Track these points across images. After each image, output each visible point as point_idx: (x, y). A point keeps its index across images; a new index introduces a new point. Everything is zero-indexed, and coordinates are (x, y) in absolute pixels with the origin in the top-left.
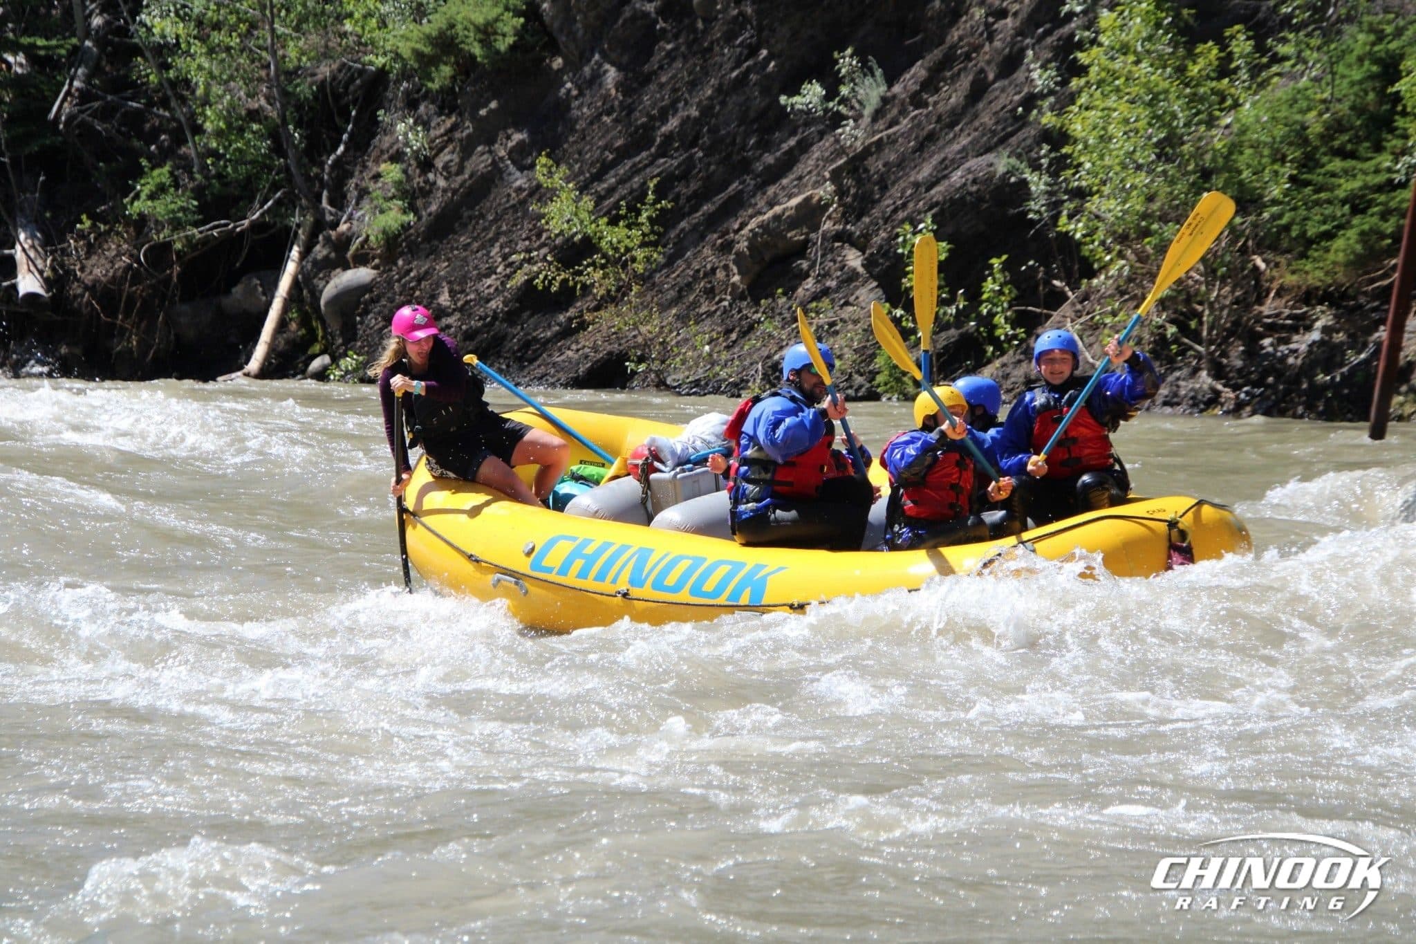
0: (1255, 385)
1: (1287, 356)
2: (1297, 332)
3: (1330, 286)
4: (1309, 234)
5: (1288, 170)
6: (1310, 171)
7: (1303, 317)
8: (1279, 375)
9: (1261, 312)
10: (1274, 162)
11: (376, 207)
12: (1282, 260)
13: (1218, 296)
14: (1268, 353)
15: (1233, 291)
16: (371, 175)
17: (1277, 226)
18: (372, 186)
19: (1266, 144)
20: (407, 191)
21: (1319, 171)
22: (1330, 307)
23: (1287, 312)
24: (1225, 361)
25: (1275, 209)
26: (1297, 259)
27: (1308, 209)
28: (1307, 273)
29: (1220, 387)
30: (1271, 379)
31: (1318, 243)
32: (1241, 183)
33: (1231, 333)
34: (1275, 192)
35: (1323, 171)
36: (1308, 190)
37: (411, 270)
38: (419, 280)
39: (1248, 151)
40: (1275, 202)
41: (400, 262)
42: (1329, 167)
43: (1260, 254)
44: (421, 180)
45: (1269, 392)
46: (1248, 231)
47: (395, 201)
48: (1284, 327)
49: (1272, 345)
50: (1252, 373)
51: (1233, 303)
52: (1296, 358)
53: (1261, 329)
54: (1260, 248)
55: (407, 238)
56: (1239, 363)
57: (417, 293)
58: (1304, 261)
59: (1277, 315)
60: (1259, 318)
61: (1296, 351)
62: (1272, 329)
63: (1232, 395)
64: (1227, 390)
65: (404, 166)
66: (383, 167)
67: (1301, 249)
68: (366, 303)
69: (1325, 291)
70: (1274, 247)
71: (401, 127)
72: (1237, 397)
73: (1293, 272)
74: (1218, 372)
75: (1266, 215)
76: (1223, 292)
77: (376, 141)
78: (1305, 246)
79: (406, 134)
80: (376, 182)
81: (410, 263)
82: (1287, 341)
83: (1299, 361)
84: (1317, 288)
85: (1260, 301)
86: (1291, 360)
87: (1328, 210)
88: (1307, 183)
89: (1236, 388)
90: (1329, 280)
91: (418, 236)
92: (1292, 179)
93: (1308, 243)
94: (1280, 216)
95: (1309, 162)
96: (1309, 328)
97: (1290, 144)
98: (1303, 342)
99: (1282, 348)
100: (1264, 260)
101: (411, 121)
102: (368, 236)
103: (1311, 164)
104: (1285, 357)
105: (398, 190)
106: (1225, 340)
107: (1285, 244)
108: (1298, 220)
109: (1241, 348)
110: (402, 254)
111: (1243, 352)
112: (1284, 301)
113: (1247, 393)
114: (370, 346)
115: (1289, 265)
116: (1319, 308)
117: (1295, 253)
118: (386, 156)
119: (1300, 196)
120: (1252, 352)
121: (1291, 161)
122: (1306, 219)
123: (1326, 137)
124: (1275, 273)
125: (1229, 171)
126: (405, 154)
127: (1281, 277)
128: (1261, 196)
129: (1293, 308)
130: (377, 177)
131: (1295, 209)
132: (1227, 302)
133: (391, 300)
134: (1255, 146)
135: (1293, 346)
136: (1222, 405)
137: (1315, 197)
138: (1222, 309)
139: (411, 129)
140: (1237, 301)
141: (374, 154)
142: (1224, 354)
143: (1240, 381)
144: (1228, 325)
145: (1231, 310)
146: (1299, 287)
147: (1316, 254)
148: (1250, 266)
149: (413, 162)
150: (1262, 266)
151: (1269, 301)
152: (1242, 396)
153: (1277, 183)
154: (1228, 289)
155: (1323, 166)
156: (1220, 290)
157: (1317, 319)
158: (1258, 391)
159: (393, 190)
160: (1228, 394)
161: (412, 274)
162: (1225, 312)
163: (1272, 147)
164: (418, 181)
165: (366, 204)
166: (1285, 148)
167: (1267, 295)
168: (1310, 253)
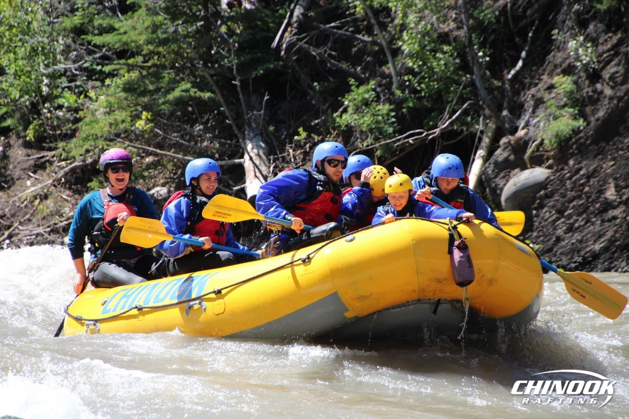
11: (550, 115)
16: (546, 86)
18: (546, 96)
20: (578, 100)
37: (580, 169)
38: (589, 177)
41: (571, 162)
44: (590, 89)
47: (566, 109)
55: (577, 141)
57: (587, 189)
65: (575, 78)
66: (556, 79)
68: (542, 198)
71: (572, 44)
77: (550, 57)
79: (577, 50)
80: (550, 93)
81: (580, 163)
91: (587, 139)
101: (582, 38)
102: (543, 140)
105: (569, 99)
110: (572, 155)
114: (545, 236)
118: (559, 70)
126: (576, 67)
130: (551, 87)
133: (563, 196)
139: (581, 45)
141: (550, 68)
149: (582, 74)
159: (565, 99)
161: (582, 172)
164: (587, 90)
165: (541, 113)
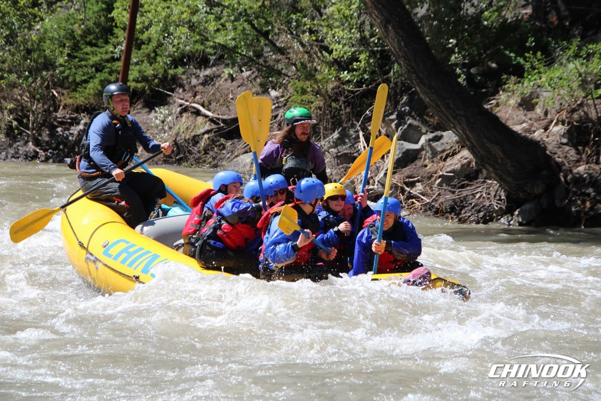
0: (54, 149)
1: (69, 136)
2: (73, 125)
3: (87, 104)
4: (77, 80)
5: (67, 51)
6: (77, 51)
7: (76, 118)
8: (65, 145)
9: (56, 116)
10: (60, 46)
12: (65, 92)
13: (36, 108)
14: (60, 135)
15: (43, 106)
17: (62, 77)
19: (56, 39)
21: (80, 52)
22: (87, 114)
23: (68, 116)
24: (40, 138)
25: (61, 69)
26: (71, 92)
27: (76, 69)
28: (76, 98)
29: (38, 150)
30: (61, 147)
31: (81, 85)
32: (45, 57)
33: (43, 125)
34: (61, 60)
35: (82, 52)
36: (77, 60)
39: (48, 42)
40: (61, 65)
42: (85, 50)
43: (55, 89)
45: (61, 152)
46: (49, 78)
48: (67, 122)
49: (62, 131)
50: (52, 144)
51: (43, 111)
52: (73, 137)
53: (56, 124)
54: (55, 85)
56: (47, 139)
58: (75, 93)
59: (64, 117)
60: (55, 118)
61: (73, 134)
62: (62, 123)
63: (43, 154)
64: (41, 151)
67: (73, 87)
69: (85, 107)
70: (62, 86)
72: (46, 155)
73: (70, 98)
74: (37, 143)
75: (57, 71)
76: (38, 106)
78: (75, 86)
82: (68, 129)
83: (74, 139)
84: (81, 105)
85: (56, 110)
86: (70, 138)
87: (85, 70)
88: (76, 57)
89: (45, 150)
90: (87, 102)
92: (69, 55)
93: (77, 84)
94: (64, 72)
95: (76, 47)
96: (78, 123)
97: (67, 39)
98: (75, 130)
99: (66, 132)
100: (57, 92)
103: (76, 49)
104: (68, 137)
106: (40, 128)
107: (66, 85)
108: (72, 74)
109: (47, 132)
111: (48, 134)
112: (66, 111)
113: (51, 153)
115: (68, 94)
116: (82, 114)
117: (71, 89)
119: (72, 63)
120: (53, 134)
121: (68, 47)
122: (76, 73)
123: (83, 36)
124: (62, 98)
125: (40, 50)
127: (65, 100)
128: (55, 63)
129: (71, 114)
131: (70, 69)
132: (41, 111)
134: (51, 39)
135: (71, 132)
136: (39, 158)
137: (79, 64)
138: (38, 114)
140: (45, 111)
142: (40, 135)
143: (47, 147)
144: (41, 121)
145: (42, 114)
146: (73, 105)
147: (80, 90)
148: (51, 94)
150: (56, 94)
151: (60, 111)
152: (48, 154)
153: (62, 57)
154: (40, 105)
155: (82, 49)
156: (37, 105)
157: (82, 119)
158: (55, 152)
160: (42, 153)
162: (40, 116)
163: (59, 40)
166: (65, 41)
167: (59, 107)
168: (78, 89)
